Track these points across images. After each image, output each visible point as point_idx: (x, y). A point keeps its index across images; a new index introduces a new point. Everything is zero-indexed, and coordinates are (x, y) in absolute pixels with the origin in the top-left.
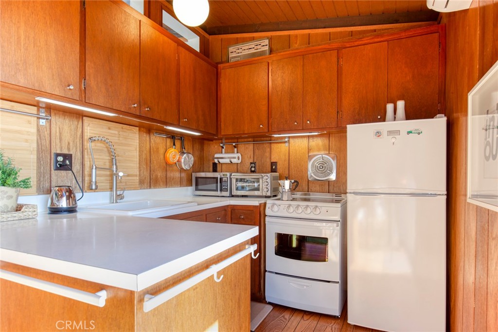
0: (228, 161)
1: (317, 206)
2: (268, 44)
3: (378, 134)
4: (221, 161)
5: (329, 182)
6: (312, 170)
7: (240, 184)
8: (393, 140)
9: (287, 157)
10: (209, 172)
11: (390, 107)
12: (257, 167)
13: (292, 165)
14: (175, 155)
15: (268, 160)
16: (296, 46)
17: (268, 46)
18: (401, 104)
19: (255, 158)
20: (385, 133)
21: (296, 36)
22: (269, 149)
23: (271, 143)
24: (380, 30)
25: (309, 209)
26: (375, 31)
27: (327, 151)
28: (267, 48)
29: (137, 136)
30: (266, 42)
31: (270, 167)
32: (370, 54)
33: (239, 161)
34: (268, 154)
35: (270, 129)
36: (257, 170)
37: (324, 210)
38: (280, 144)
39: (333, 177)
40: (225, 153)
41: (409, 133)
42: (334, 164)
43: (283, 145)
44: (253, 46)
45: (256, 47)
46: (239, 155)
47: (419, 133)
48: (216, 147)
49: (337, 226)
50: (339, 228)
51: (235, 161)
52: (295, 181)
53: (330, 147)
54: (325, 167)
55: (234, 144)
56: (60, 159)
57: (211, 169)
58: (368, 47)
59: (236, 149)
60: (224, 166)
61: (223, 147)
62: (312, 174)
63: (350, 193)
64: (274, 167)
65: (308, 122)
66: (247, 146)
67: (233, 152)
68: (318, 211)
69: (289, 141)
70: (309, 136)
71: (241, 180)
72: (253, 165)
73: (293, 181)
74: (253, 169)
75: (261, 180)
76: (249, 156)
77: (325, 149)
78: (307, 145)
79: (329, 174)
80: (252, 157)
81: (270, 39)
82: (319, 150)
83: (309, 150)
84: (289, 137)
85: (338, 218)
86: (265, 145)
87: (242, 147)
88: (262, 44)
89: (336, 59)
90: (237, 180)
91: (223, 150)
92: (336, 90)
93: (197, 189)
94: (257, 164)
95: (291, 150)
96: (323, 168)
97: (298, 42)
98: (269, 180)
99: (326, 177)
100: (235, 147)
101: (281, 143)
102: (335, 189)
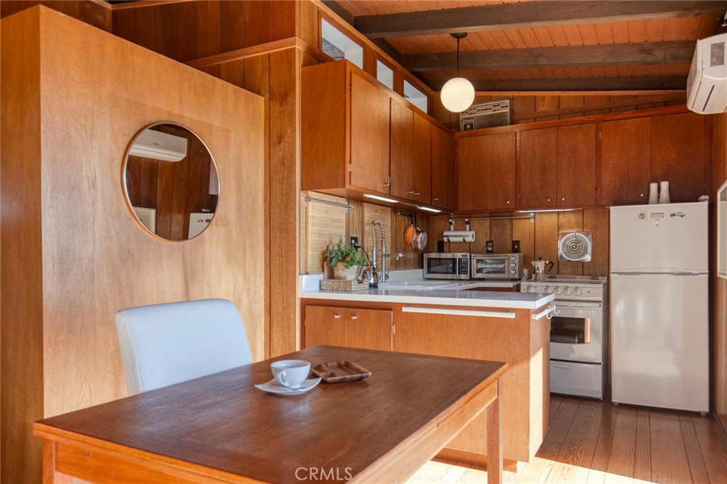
0: (460, 239)
1: (577, 288)
2: (509, 105)
3: (642, 216)
4: (452, 239)
5: (583, 263)
6: (563, 250)
7: (480, 266)
8: (657, 222)
9: (532, 236)
10: (433, 252)
11: (653, 186)
12: (495, 247)
13: (539, 244)
14: (413, 235)
15: (509, 238)
16: (543, 108)
17: (509, 108)
18: (665, 185)
19: (493, 235)
20: (648, 216)
21: (544, 98)
22: (509, 226)
23: (512, 219)
24: (642, 96)
25: (569, 290)
26: (636, 96)
27: (580, 228)
28: (507, 110)
29: (390, 216)
30: (507, 102)
31: (511, 246)
32: (633, 130)
33: (473, 240)
34: (508, 232)
35: (518, 205)
36: (495, 250)
37: (585, 291)
38: (523, 221)
39: (588, 258)
40: (454, 230)
41: (673, 215)
42: (588, 242)
43: (527, 221)
44: (491, 107)
45: (493, 108)
46: (473, 232)
47: (682, 216)
48: (442, 222)
49: (600, 306)
50: (601, 308)
51: (468, 239)
52: (550, 262)
53: (585, 224)
54: (579, 247)
55: (467, 220)
56: (353, 241)
57: (436, 248)
58: (630, 121)
59: (468, 226)
60: (452, 246)
61: (451, 223)
62: (563, 255)
63: (613, 273)
64: (516, 247)
65: (564, 199)
66: (482, 222)
67: (465, 230)
68: (579, 292)
69: (534, 216)
70: (559, 212)
71: (482, 261)
72: (490, 244)
73: (547, 262)
74: (490, 249)
75: (506, 261)
76: (485, 234)
77: (578, 227)
78: (556, 222)
79: (583, 255)
80: (488, 235)
81: (512, 99)
82: (571, 227)
83: (559, 227)
84: (535, 213)
85: (600, 298)
86: (505, 222)
87: (475, 222)
88: (502, 105)
89: (594, 133)
90: (478, 261)
91: (452, 227)
92: (594, 166)
93: (429, 272)
94: (495, 243)
95: (537, 227)
96: (576, 247)
97: (546, 104)
98: (517, 262)
99: (579, 257)
100: (467, 223)
101: (525, 218)
102: (590, 271)
